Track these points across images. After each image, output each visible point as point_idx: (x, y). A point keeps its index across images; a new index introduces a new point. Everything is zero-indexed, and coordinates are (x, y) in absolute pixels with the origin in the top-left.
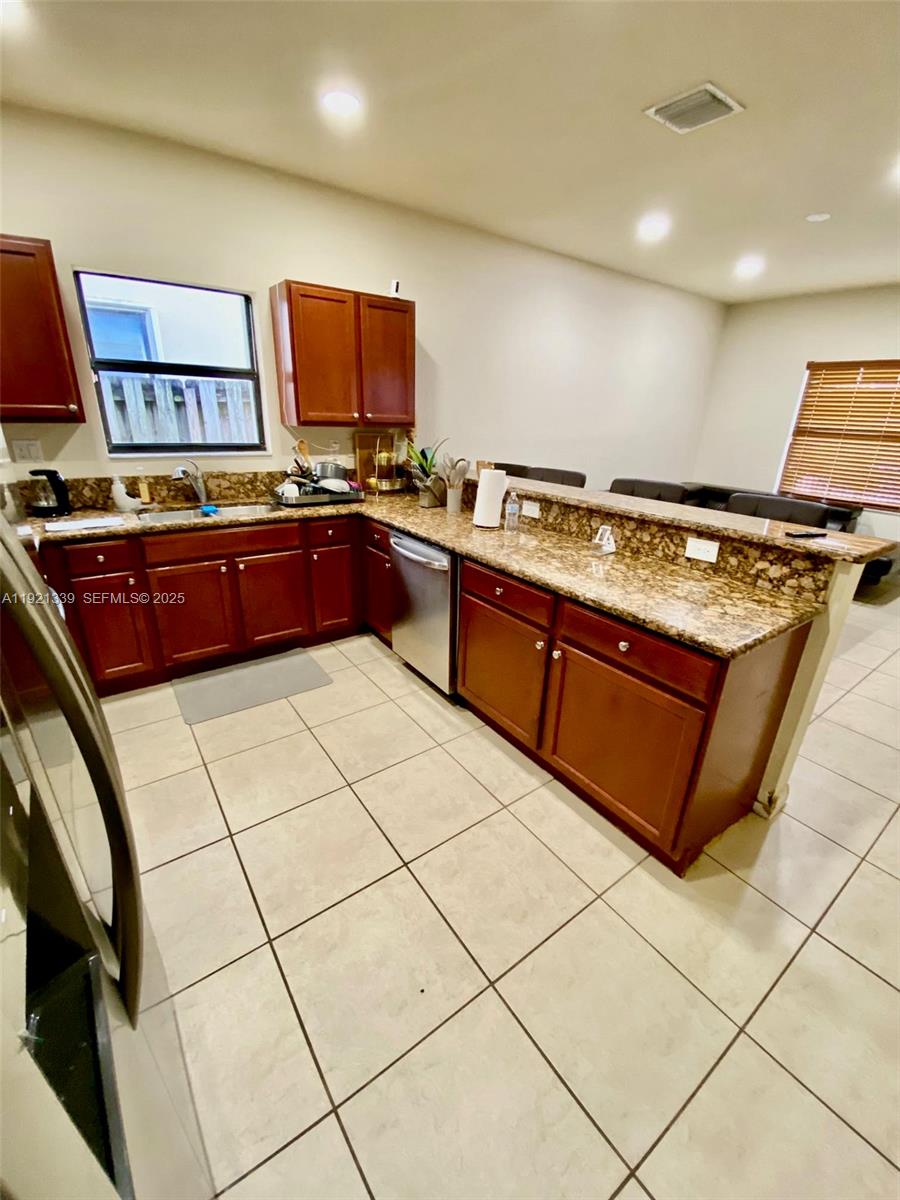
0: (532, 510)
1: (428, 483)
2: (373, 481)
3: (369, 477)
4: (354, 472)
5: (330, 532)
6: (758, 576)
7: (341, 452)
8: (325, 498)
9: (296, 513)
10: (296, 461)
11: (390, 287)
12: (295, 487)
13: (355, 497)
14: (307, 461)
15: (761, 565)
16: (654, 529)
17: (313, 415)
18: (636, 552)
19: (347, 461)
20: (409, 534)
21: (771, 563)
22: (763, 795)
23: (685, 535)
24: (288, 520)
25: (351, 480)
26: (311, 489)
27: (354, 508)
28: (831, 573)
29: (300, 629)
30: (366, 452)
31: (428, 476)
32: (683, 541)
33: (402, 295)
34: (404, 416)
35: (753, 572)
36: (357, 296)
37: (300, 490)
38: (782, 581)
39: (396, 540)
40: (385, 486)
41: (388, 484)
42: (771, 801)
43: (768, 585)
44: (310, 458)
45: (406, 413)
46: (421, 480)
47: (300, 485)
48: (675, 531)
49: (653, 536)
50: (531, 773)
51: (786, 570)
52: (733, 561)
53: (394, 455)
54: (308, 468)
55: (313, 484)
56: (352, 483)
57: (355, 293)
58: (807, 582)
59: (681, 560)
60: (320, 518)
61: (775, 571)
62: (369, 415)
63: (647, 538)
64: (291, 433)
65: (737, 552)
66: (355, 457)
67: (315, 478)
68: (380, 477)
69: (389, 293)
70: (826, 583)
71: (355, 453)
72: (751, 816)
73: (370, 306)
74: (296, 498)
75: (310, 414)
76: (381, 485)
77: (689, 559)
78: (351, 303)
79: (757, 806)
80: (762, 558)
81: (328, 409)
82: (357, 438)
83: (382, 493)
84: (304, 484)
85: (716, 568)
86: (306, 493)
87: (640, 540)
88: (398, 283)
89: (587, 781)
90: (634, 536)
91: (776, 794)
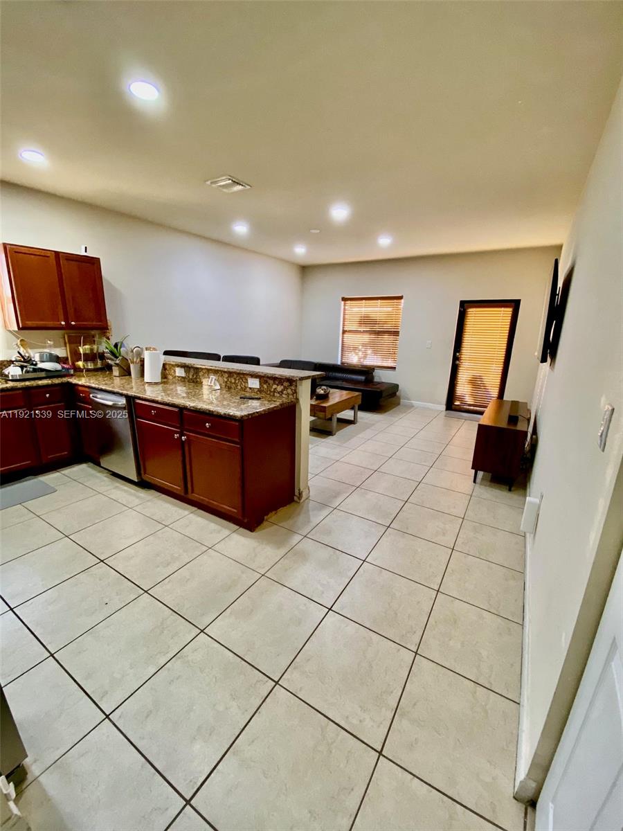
0: (180, 372)
1: (117, 362)
2: (80, 364)
3: (78, 361)
4: (67, 358)
5: (48, 395)
6: (274, 392)
7: (55, 346)
8: (43, 374)
9: (19, 385)
10: (19, 353)
11: (81, 249)
12: (19, 369)
13: (65, 373)
14: (27, 352)
15: (275, 386)
16: (235, 376)
17: (29, 323)
18: (229, 388)
19: (61, 352)
20: (102, 390)
21: (278, 385)
22: (297, 493)
23: (247, 377)
24: (13, 389)
25: (64, 363)
26: (31, 370)
27: (65, 380)
28: (296, 386)
29: (29, 462)
30: (73, 346)
31: (117, 358)
32: (247, 380)
33: (90, 254)
34: (100, 323)
35: (272, 390)
36: (57, 254)
37: (22, 371)
38: (282, 392)
39: (94, 395)
40: (90, 366)
41: (92, 365)
42: (300, 494)
43: (278, 395)
44: (30, 351)
45: (101, 321)
46: (112, 360)
47: (22, 367)
48: (243, 376)
49: (235, 380)
50: (185, 509)
51: (282, 387)
52: (265, 386)
53: (95, 347)
54: (29, 357)
55: (32, 367)
56: (65, 366)
57: (55, 252)
58: (289, 391)
59: (248, 389)
60: (38, 387)
61: (280, 388)
62: (73, 323)
63: (233, 381)
64: (14, 335)
65: (266, 382)
66: (66, 349)
67: (34, 363)
68: (86, 360)
69: (80, 252)
70: (295, 390)
71: (66, 346)
72: (293, 504)
73: (66, 259)
74: (19, 375)
75: (27, 322)
76: (87, 365)
77: (250, 388)
78: (53, 257)
79: (295, 498)
80: (274, 383)
81: (42, 320)
82: (66, 337)
83: (88, 370)
84: (26, 367)
85: (260, 391)
86: (27, 372)
87: (231, 382)
88: (86, 248)
89: (207, 500)
90: (228, 380)
91: (301, 490)
